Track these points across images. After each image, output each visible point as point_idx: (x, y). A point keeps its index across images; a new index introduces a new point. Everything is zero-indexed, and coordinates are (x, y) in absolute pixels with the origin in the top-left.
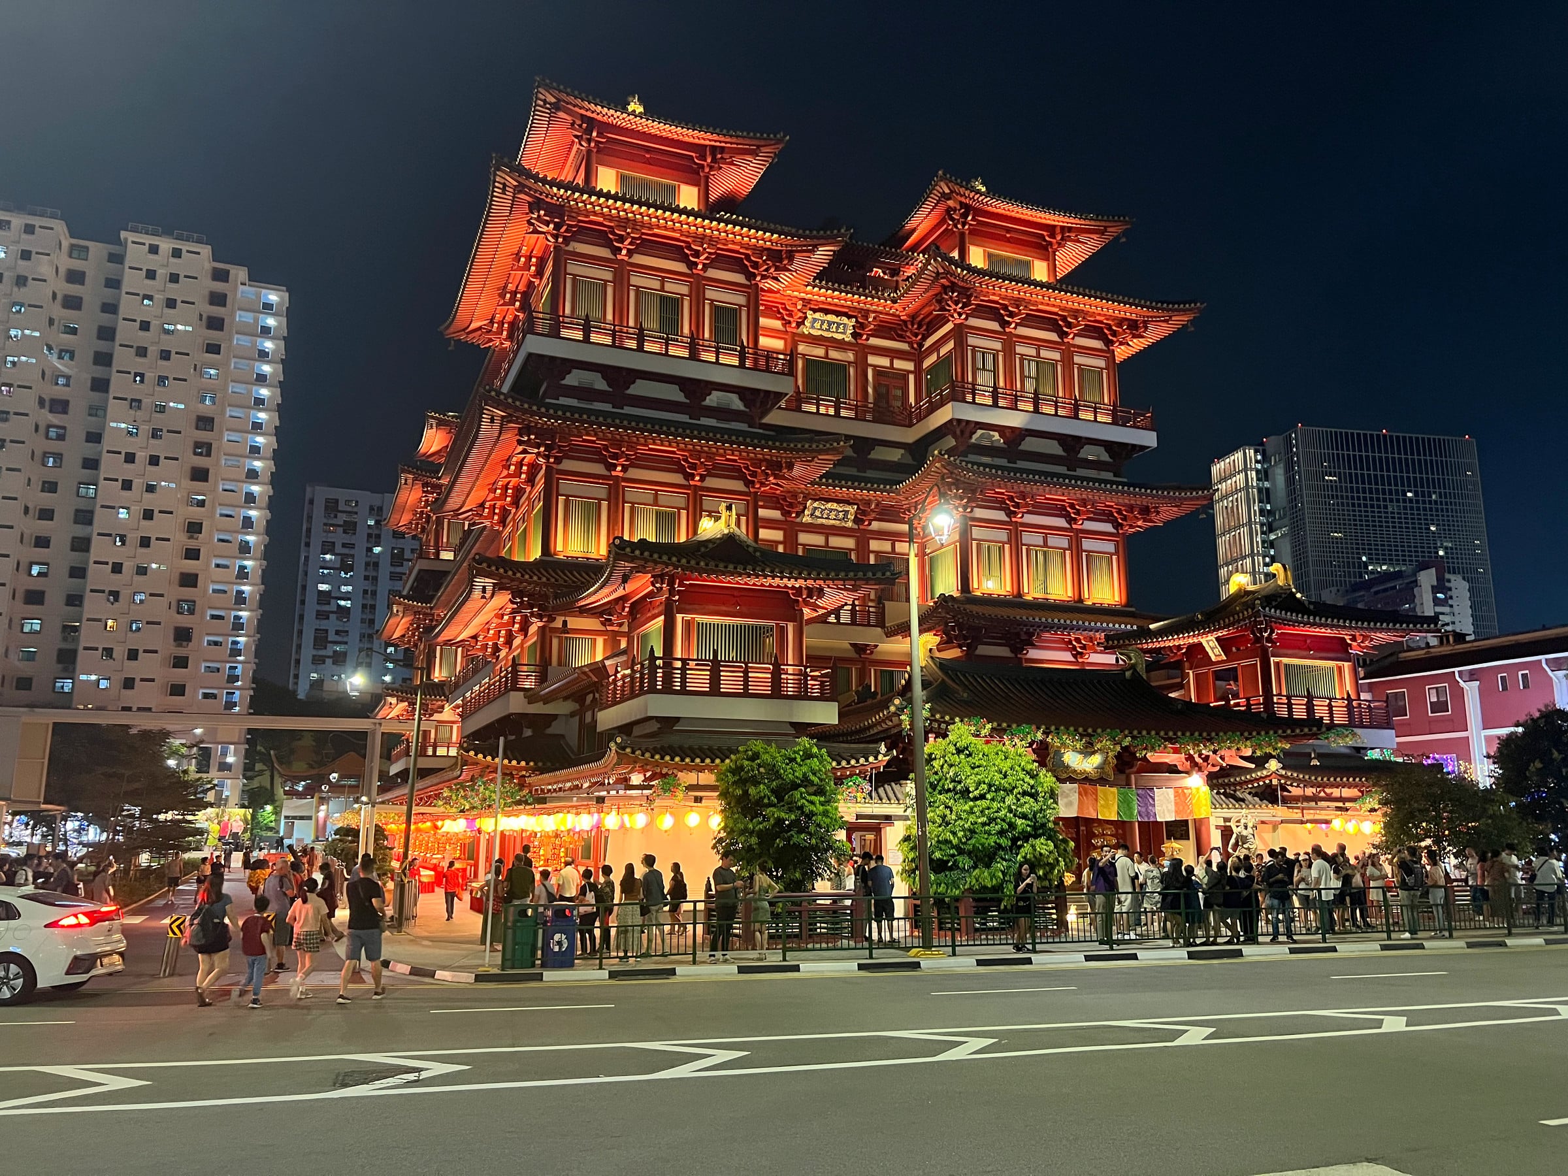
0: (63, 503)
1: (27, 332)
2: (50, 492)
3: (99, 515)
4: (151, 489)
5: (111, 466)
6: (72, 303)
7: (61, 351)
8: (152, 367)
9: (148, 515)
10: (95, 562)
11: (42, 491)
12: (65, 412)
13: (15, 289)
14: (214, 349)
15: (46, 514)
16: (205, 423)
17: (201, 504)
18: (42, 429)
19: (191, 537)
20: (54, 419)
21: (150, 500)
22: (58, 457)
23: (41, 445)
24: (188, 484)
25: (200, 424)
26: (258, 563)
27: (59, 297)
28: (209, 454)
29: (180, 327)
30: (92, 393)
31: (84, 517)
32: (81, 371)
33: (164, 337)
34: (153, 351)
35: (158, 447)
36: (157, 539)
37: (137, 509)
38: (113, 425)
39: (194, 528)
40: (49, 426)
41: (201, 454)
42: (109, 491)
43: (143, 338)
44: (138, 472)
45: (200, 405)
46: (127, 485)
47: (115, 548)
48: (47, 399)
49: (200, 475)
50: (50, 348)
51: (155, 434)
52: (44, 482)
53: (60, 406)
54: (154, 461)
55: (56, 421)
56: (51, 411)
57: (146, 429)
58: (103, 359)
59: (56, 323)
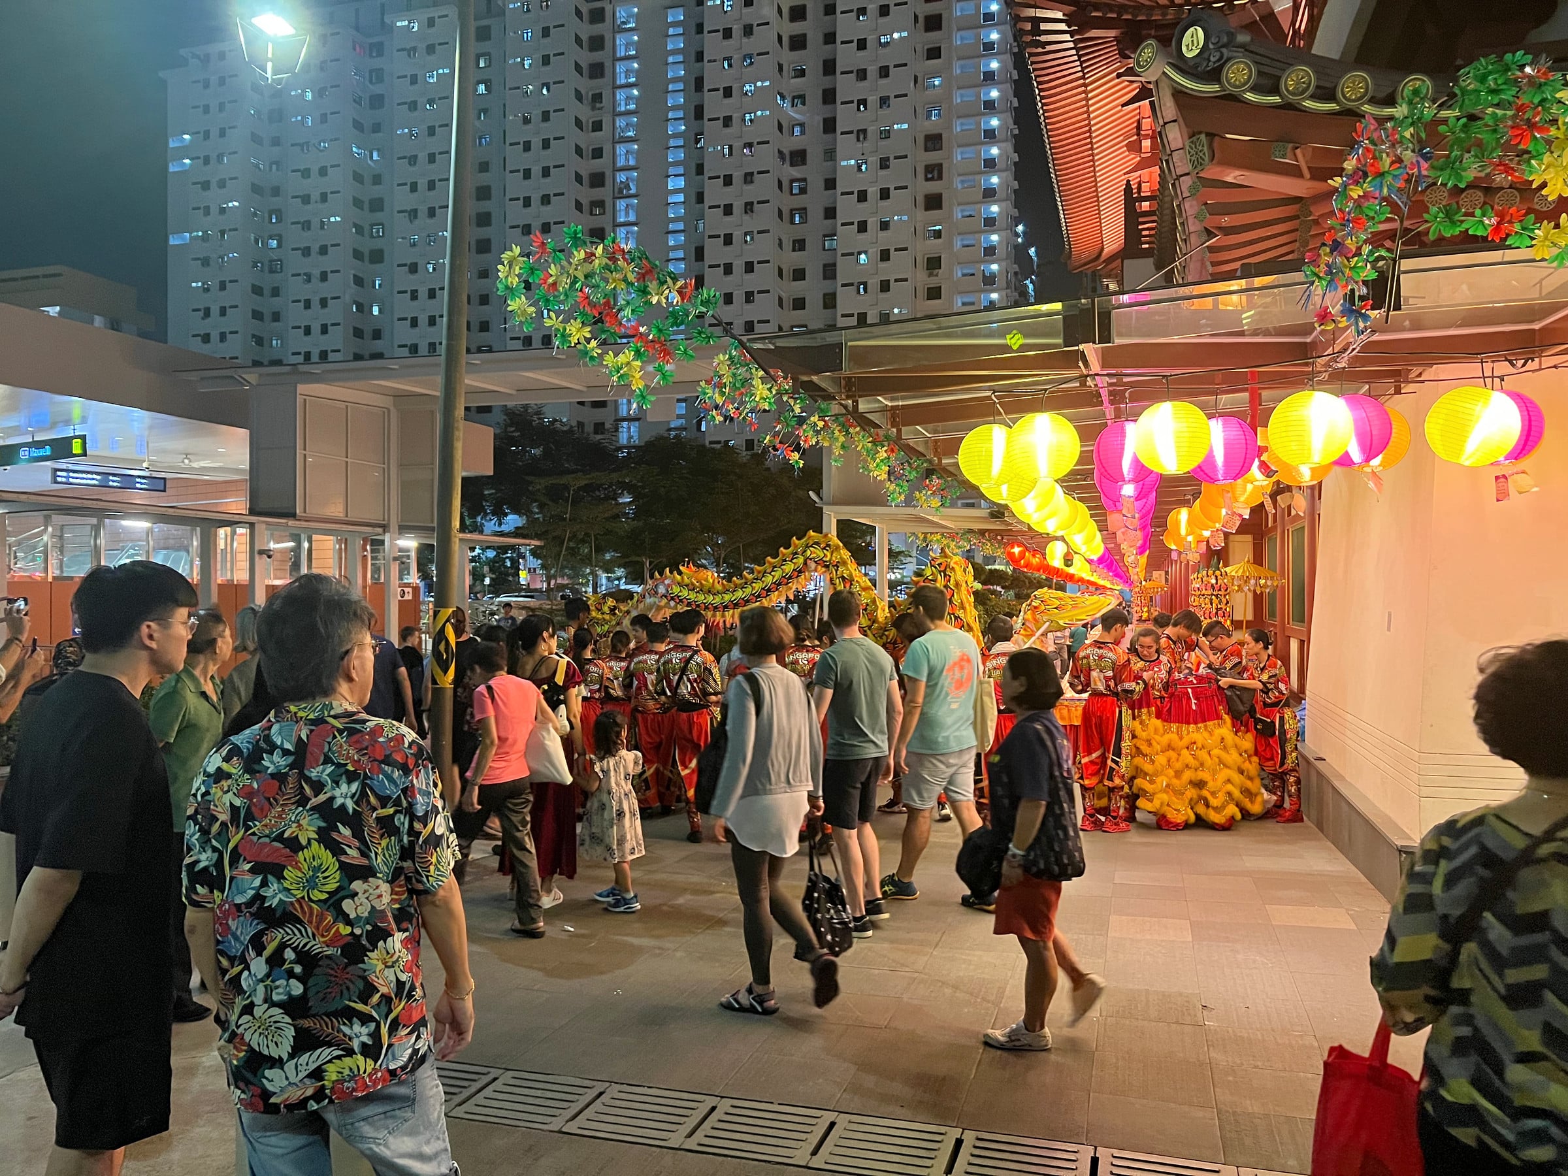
0: (811, 260)
1: (759, 84)
2: (800, 250)
3: (842, 264)
4: (885, 226)
5: (848, 209)
6: (798, 43)
7: (794, 98)
8: (873, 89)
9: (885, 256)
10: (843, 316)
11: (794, 250)
12: (804, 162)
13: (745, 40)
14: (934, 53)
15: (799, 275)
16: (934, 141)
17: (938, 235)
18: (785, 184)
19: (930, 275)
20: (796, 172)
21: (886, 239)
22: (803, 211)
23: (788, 202)
24: (922, 215)
25: (929, 144)
26: (1004, 293)
27: (785, 40)
28: (940, 178)
29: (896, 36)
30: (825, 136)
31: (829, 271)
32: (811, 115)
33: (881, 51)
34: (872, 70)
35: (887, 179)
36: (896, 281)
37: (875, 251)
38: (844, 163)
39: (934, 263)
40: (792, 181)
41: (932, 179)
42: (846, 237)
43: (861, 59)
44: (871, 212)
45: (927, 123)
46: (862, 227)
47: (859, 298)
48: (786, 151)
49: (934, 202)
50: (783, 98)
51: (884, 164)
52: (794, 241)
53: (798, 157)
54: (885, 194)
55: (798, 175)
56: (792, 165)
57: (874, 160)
58: (829, 96)
59: (785, 68)
